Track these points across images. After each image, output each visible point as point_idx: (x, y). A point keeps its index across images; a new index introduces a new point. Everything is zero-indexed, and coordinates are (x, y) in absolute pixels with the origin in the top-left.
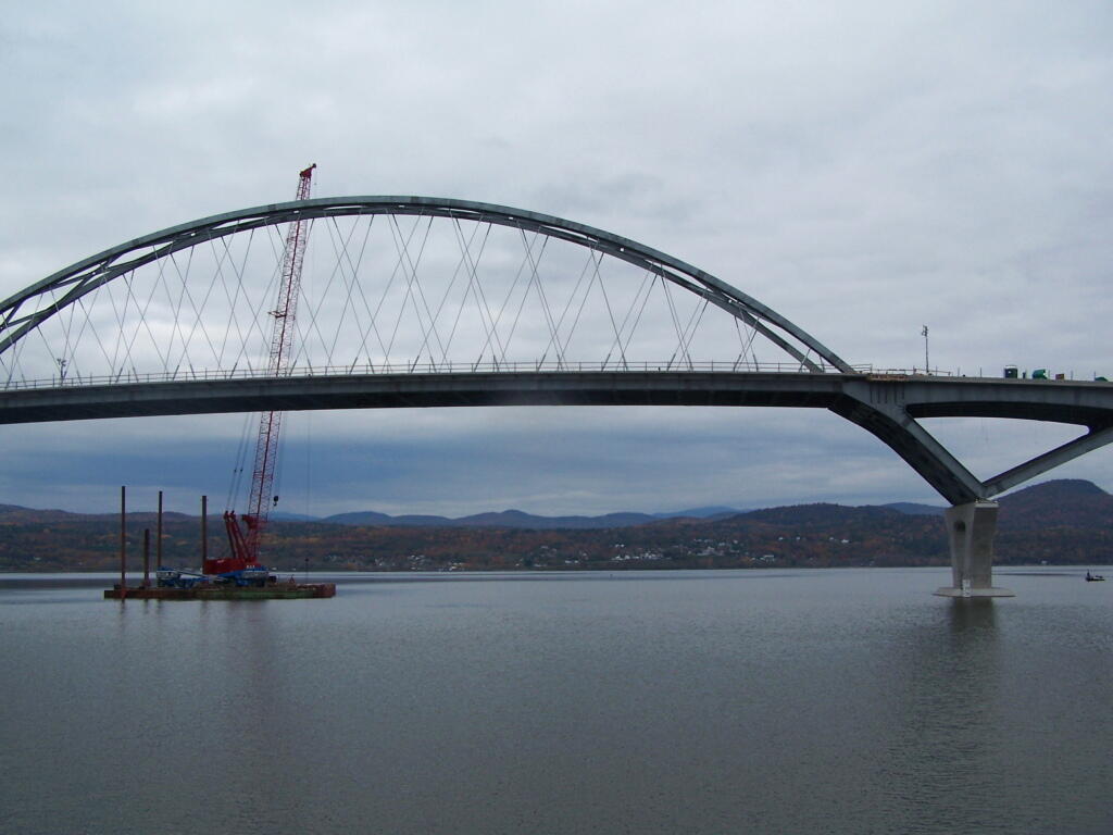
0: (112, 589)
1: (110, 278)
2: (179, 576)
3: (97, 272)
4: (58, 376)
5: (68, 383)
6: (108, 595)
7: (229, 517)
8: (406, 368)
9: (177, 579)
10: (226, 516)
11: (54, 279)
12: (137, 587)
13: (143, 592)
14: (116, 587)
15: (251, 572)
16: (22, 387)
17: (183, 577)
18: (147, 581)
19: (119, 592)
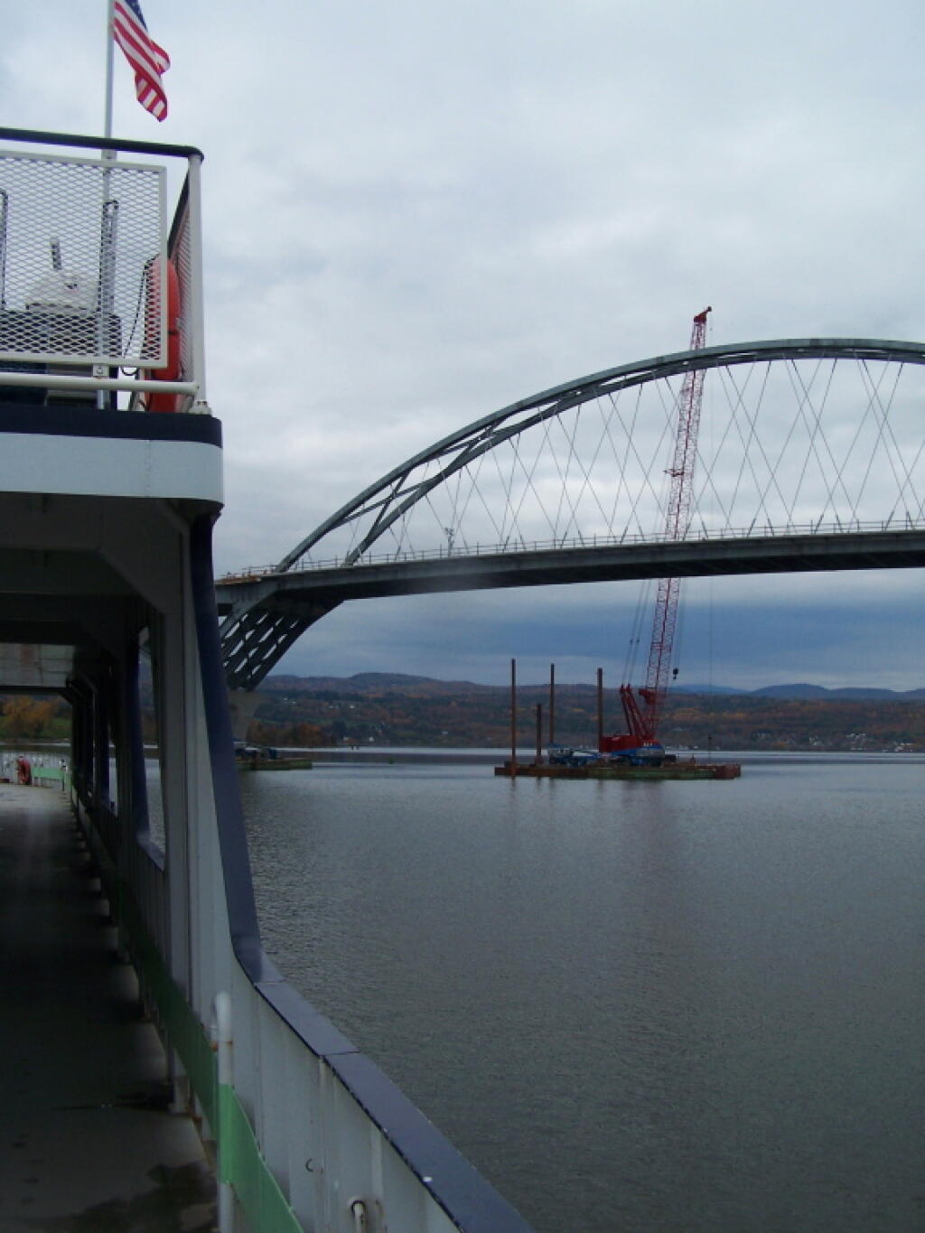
0: (503, 766)
1: (495, 443)
2: (572, 753)
3: (483, 437)
4: (446, 545)
5: (455, 553)
6: (498, 772)
7: (625, 692)
8: (809, 528)
9: (569, 756)
10: (622, 690)
11: (441, 446)
12: (528, 764)
13: (533, 769)
14: (507, 764)
15: (646, 750)
16: (410, 558)
17: (576, 754)
18: (539, 758)
19: (510, 769)
